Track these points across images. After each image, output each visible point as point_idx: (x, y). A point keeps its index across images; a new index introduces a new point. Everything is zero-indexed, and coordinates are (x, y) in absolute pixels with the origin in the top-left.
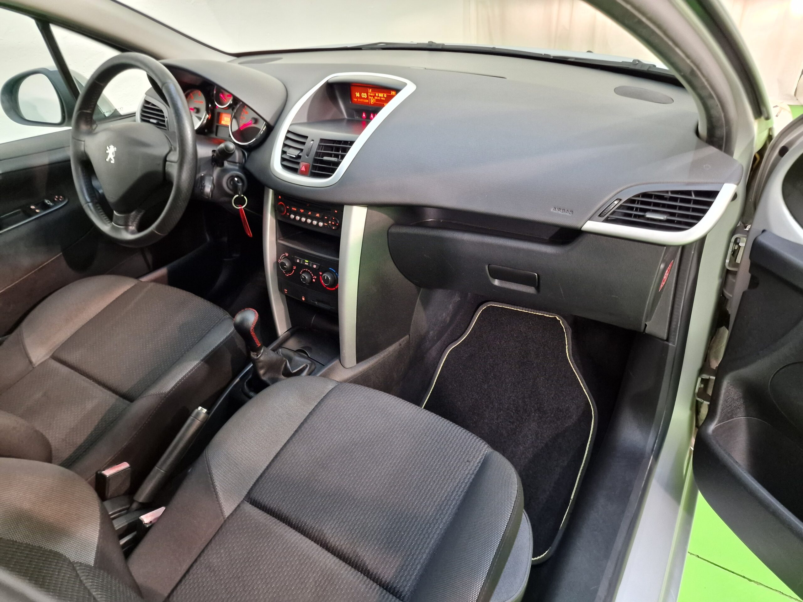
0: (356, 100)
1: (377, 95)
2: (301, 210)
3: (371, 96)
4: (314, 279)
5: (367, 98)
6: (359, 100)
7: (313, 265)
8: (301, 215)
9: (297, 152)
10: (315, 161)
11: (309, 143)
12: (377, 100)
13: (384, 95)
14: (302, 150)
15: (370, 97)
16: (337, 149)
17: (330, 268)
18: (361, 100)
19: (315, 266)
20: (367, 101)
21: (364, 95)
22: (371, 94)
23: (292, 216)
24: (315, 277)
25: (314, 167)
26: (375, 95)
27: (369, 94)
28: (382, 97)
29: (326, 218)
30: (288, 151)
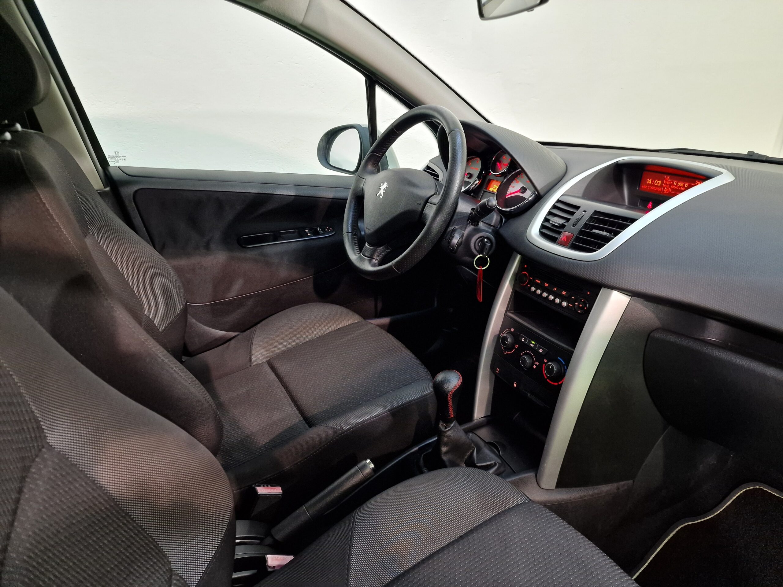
0: (645, 187)
1: (675, 183)
2: (545, 284)
3: (666, 184)
4: (536, 365)
5: (660, 186)
7: (539, 348)
8: (544, 290)
9: (561, 221)
10: (581, 232)
11: (579, 213)
12: (673, 190)
13: (684, 185)
14: (568, 220)
15: (663, 186)
16: (613, 224)
17: (560, 358)
18: (653, 188)
19: (541, 351)
20: (660, 189)
21: (658, 183)
22: (669, 183)
23: (533, 289)
24: (538, 364)
25: (577, 239)
26: (672, 184)
27: (665, 181)
28: (681, 187)
29: (573, 298)
30: (551, 219)
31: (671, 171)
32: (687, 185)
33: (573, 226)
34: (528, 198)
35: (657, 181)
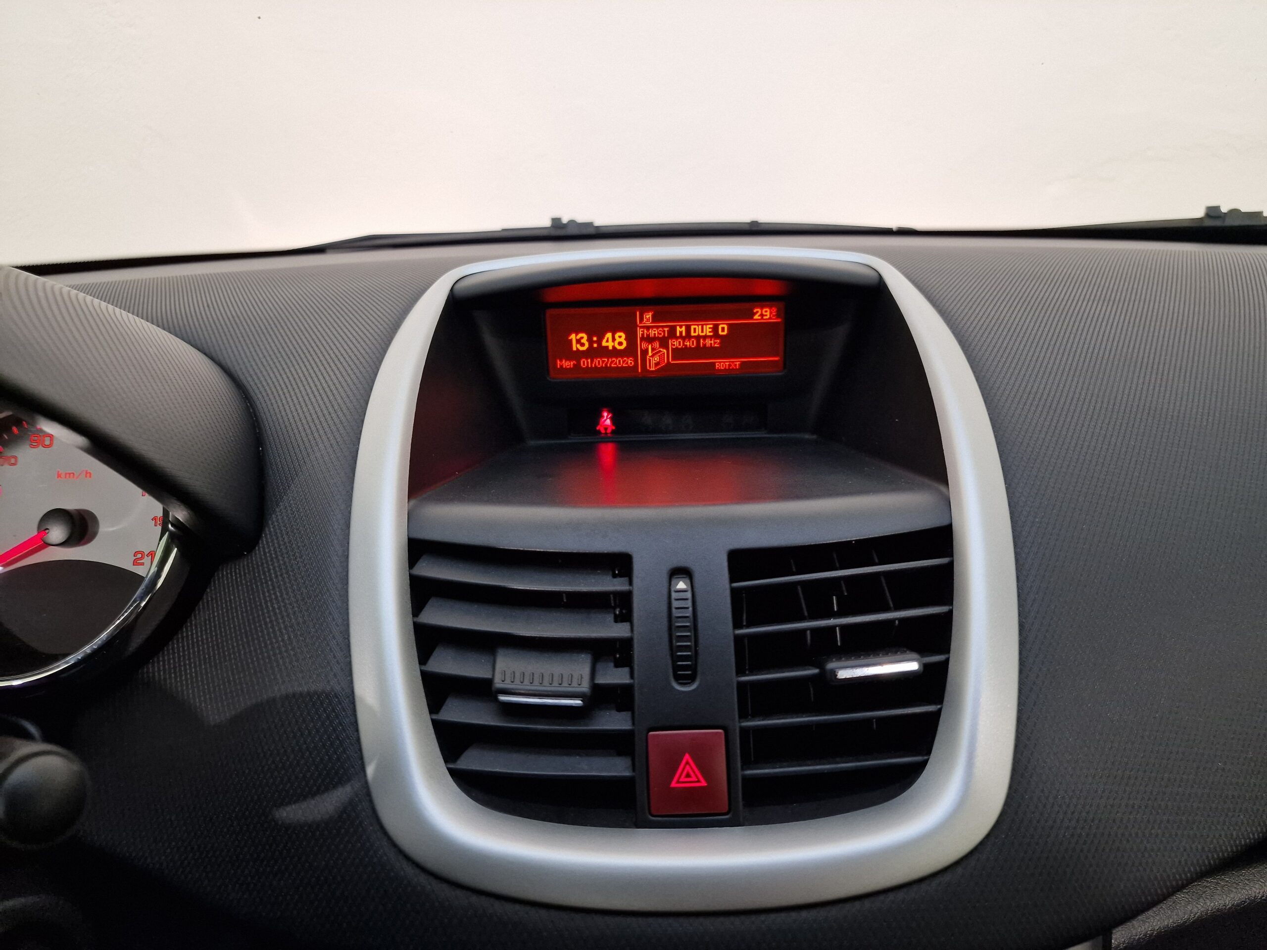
0: (567, 364)
1: (681, 330)
3: (649, 340)
5: (631, 351)
6: (585, 363)
12: (678, 353)
13: (716, 328)
14: (617, 650)
15: (641, 345)
18: (598, 362)
20: (630, 361)
21: (615, 340)
22: (653, 333)
26: (673, 330)
27: (640, 332)
28: (705, 337)
30: (487, 675)
31: (647, 289)
32: (723, 329)
33: (678, 678)
34: (135, 563)
35: (609, 335)
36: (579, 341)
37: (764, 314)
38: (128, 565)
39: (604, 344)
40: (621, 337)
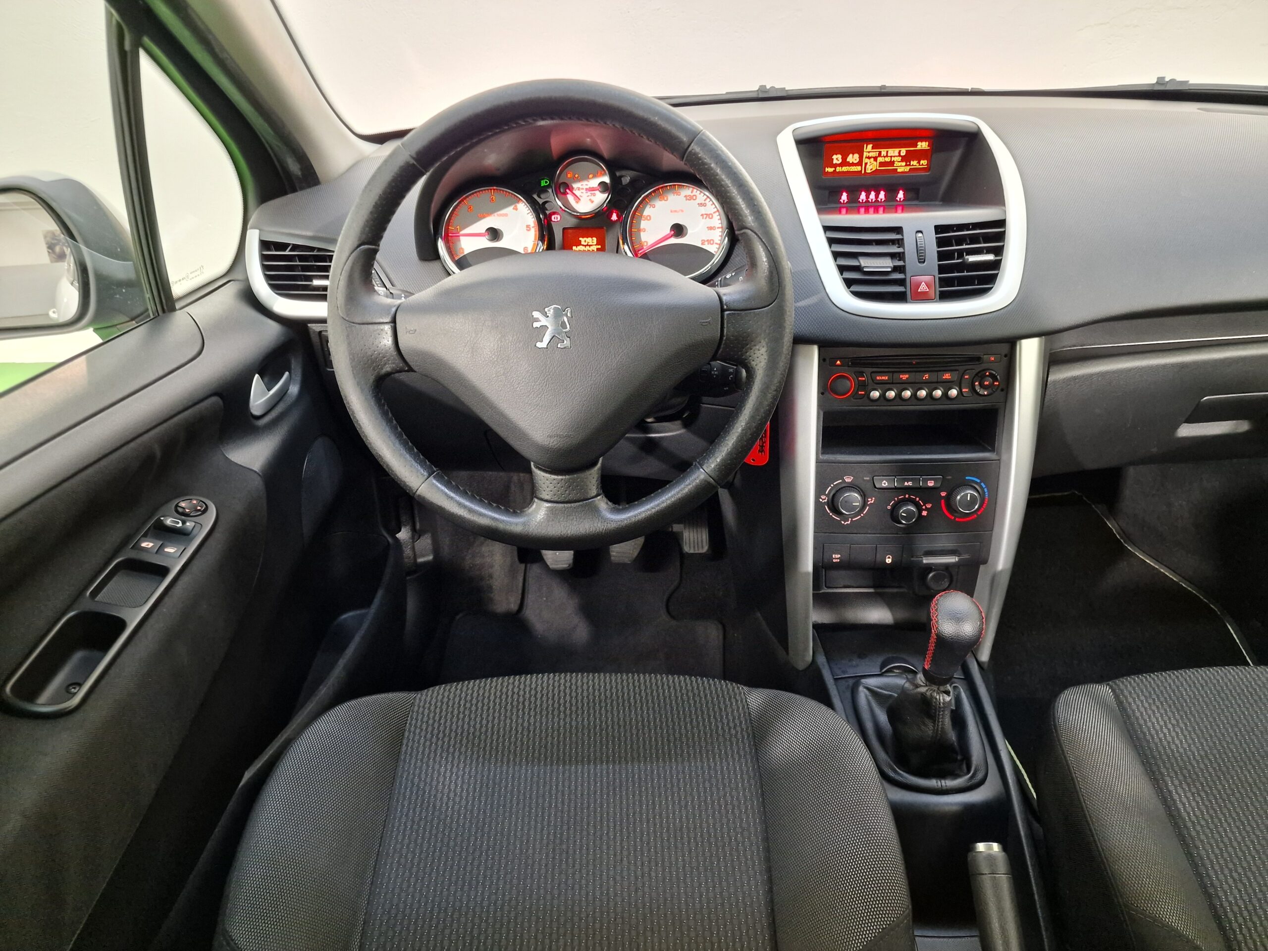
0: (830, 170)
1: (884, 153)
2: (901, 376)
3: (869, 158)
4: (926, 509)
5: (860, 163)
6: (838, 169)
7: (925, 481)
8: (901, 387)
9: (887, 262)
10: (942, 269)
11: (909, 238)
12: (881, 164)
13: (900, 152)
14: (900, 255)
15: (865, 160)
16: (987, 238)
17: (967, 478)
18: (845, 169)
19: (931, 484)
20: (858, 168)
22: (871, 155)
23: (876, 394)
24: (929, 506)
25: (943, 282)
26: (880, 153)
27: (865, 154)
28: (895, 156)
29: (966, 377)
30: (858, 264)
31: (872, 135)
32: (903, 152)
33: (919, 262)
34: (703, 244)
35: (851, 155)
36: (837, 159)
37: (923, 145)
38: (699, 245)
39: (848, 160)
40: (857, 156)
